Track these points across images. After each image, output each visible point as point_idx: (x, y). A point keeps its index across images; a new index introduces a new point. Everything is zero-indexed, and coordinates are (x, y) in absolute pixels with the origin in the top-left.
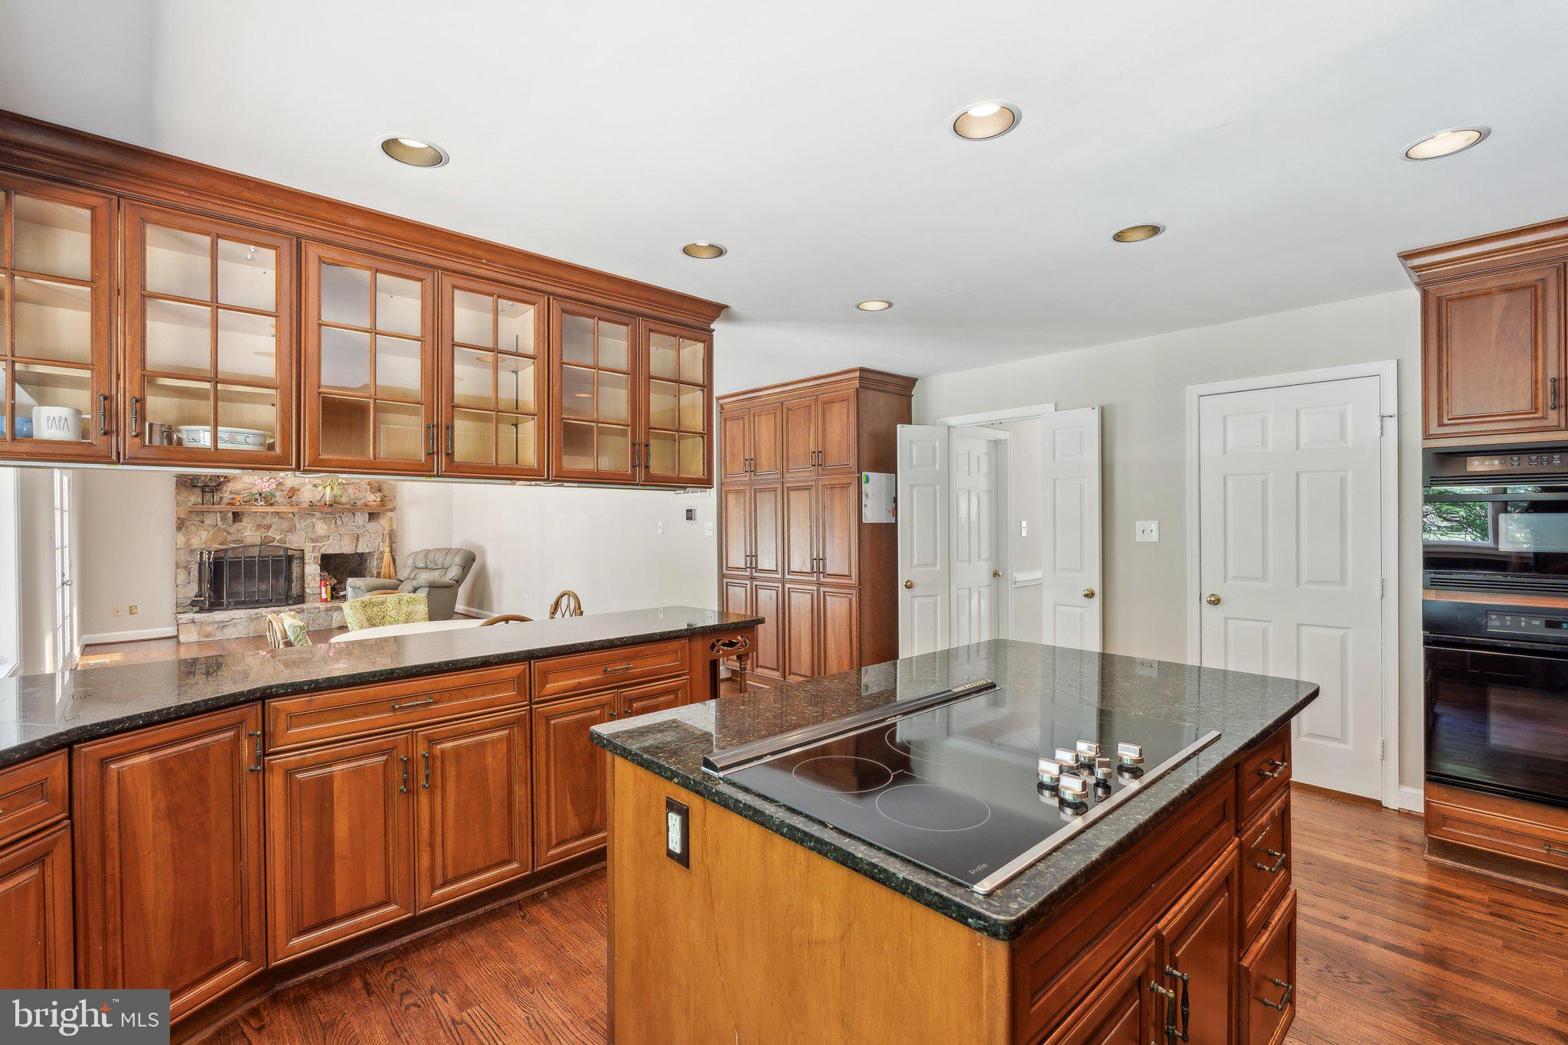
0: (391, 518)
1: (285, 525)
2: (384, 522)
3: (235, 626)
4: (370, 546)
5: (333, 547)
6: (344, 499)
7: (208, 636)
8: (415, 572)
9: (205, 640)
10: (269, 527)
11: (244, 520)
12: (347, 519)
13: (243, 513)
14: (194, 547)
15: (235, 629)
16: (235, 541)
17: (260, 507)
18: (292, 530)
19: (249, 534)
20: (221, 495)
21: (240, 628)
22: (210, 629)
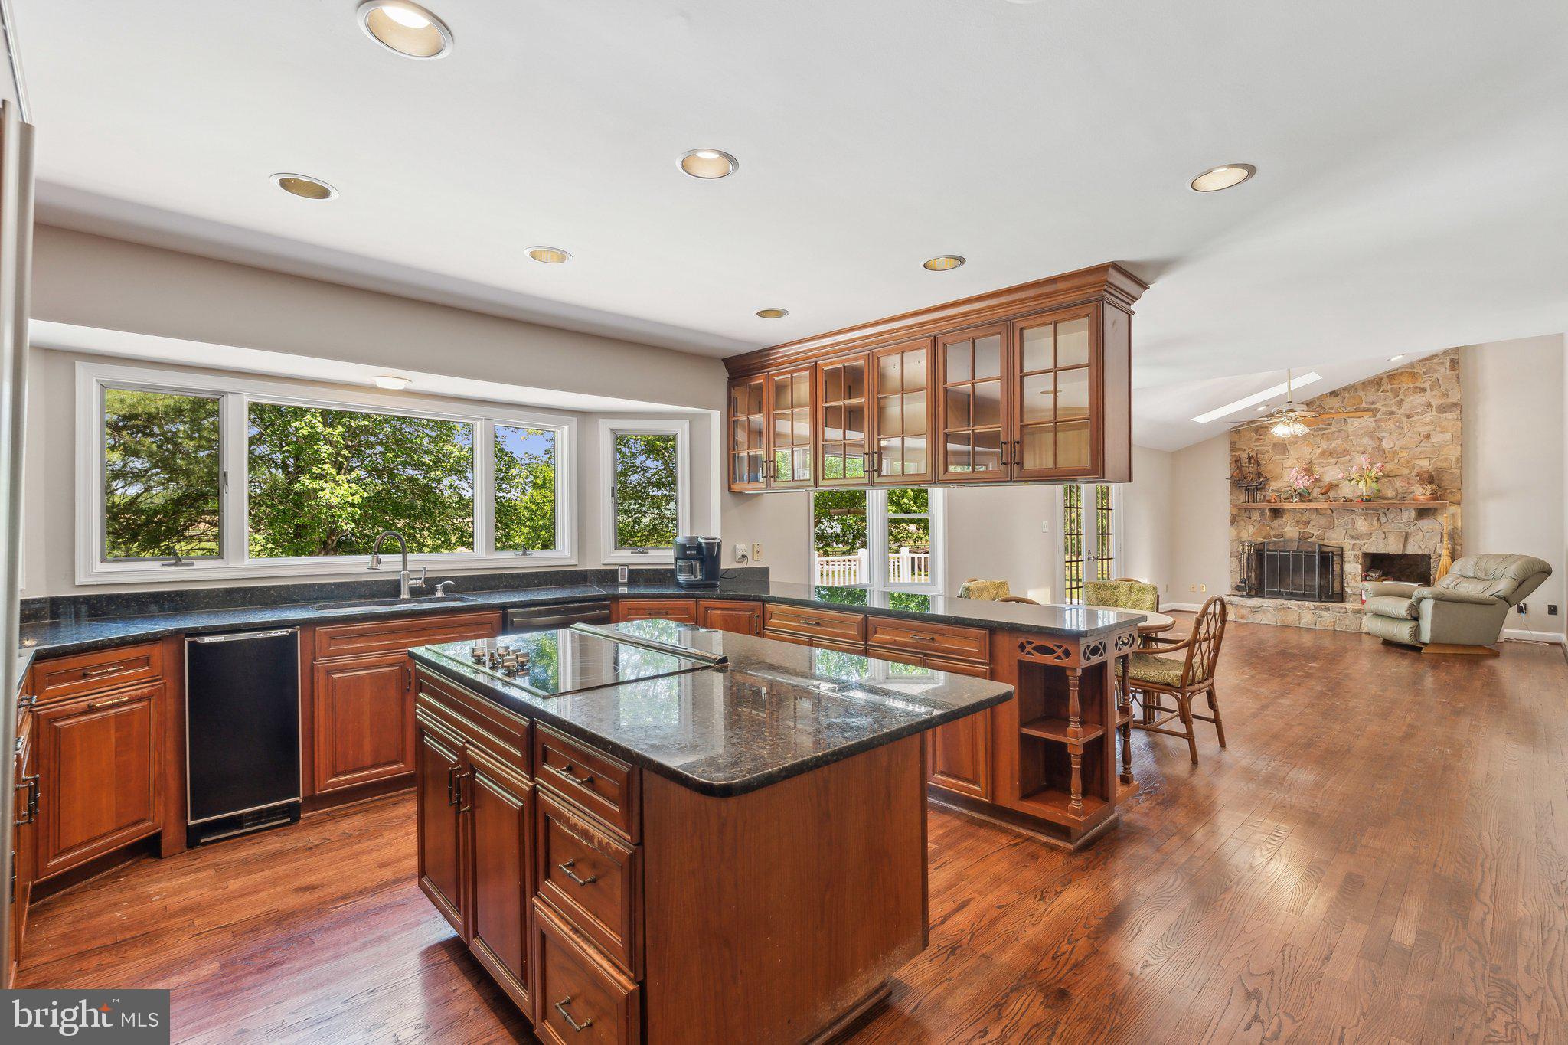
0: (1453, 516)
1: (1324, 521)
2: (1443, 521)
3: (1264, 612)
4: (1423, 547)
5: (1377, 546)
6: (1390, 493)
7: (1242, 617)
8: (1459, 580)
9: (1240, 620)
10: (1307, 523)
11: (1285, 516)
12: (1392, 516)
13: (1283, 510)
14: (1243, 539)
15: (1263, 616)
16: (1275, 536)
17: (1296, 504)
18: (1332, 526)
19: (1289, 529)
20: (1264, 493)
21: (1269, 615)
22: (1244, 612)
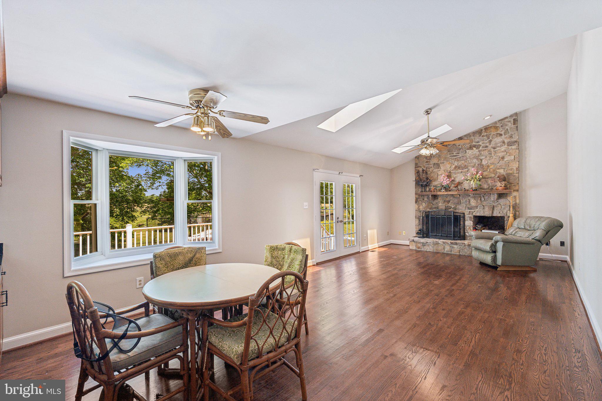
0: (515, 197)
1: (456, 201)
2: (510, 200)
3: (428, 245)
4: (501, 212)
5: (480, 212)
6: (486, 186)
8: (517, 230)
9: (418, 249)
10: (449, 202)
11: (439, 198)
12: (487, 197)
13: (438, 195)
14: (421, 210)
15: (428, 247)
16: (435, 208)
17: (443, 192)
18: (459, 203)
19: (441, 205)
20: (430, 188)
21: (431, 247)
22: (419, 245)
